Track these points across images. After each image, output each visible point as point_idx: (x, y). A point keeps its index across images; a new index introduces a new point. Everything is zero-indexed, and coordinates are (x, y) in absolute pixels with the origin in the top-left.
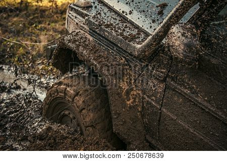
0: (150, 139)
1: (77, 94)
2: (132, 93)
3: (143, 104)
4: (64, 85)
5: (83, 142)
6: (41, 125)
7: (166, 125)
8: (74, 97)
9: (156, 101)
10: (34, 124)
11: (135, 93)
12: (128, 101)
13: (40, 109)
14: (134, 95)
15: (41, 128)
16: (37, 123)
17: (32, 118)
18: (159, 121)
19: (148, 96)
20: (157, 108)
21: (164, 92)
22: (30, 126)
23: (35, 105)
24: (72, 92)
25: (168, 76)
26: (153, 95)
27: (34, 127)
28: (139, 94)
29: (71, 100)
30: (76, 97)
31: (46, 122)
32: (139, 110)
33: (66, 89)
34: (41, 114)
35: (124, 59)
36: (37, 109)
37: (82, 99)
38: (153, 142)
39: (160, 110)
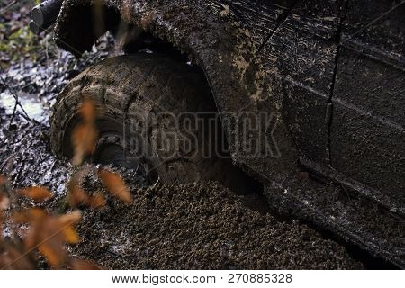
0: (309, 164)
1: (133, 98)
2: (257, 76)
3: (286, 95)
4: (97, 83)
5: (170, 197)
6: (59, 175)
7: (346, 130)
8: (128, 105)
9: (317, 85)
10: (42, 175)
11: (264, 75)
12: (252, 94)
13: (42, 139)
14: (261, 78)
15: (62, 182)
16: (49, 173)
17: (32, 162)
18: (330, 124)
19: (296, 78)
20: (321, 99)
21: (336, 63)
22: (37, 181)
23: (27, 133)
24: (120, 94)
25: (341, 28)
26: (307, 73)
27: (46, 184)
28: (273, 76)
29: (120, 112)
30: (133, 105)
31: (67, 167)
32: (278, 107)
33: (104, 90)
34: (48, 150)
35: (226, 7)
36: (35, 142)
37: (147, 106)
38: (318, 169)
39: (330, 101)
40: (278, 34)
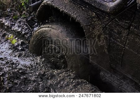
12: (99, 42)
20: (121, 47)
25: (131, 25)
35: (94, 14)
39: (124, 47)
40: (110, 24)
